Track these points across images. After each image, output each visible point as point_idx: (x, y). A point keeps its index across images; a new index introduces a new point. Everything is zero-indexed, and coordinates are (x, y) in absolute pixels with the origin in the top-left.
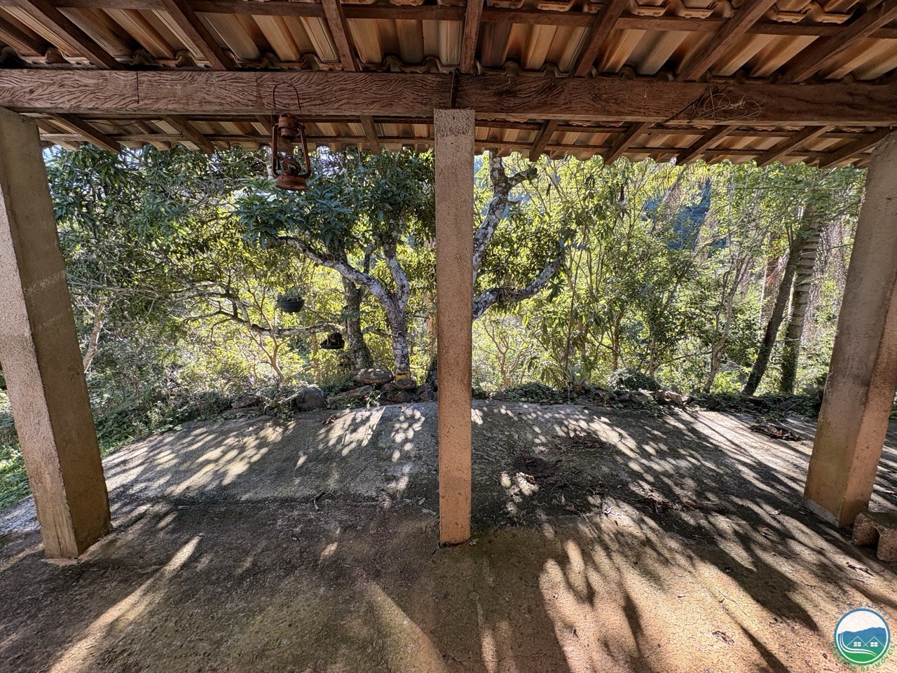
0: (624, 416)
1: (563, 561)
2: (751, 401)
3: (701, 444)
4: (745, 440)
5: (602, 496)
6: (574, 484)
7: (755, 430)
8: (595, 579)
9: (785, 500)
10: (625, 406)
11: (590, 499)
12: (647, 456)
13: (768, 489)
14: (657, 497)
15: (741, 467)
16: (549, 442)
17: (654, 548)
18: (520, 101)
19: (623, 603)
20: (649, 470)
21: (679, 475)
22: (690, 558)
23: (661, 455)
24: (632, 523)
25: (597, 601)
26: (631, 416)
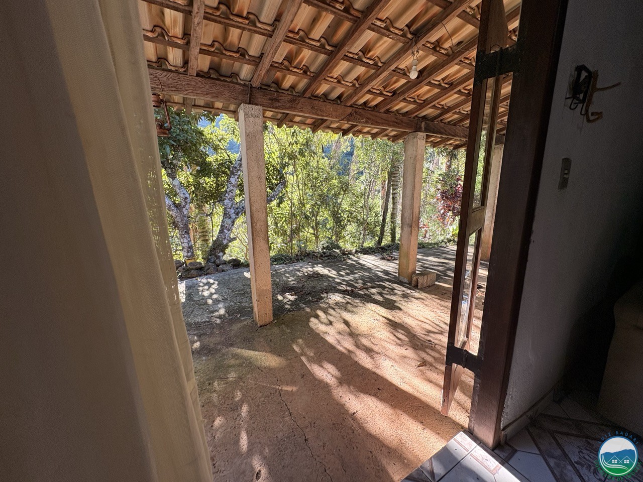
0: (329, 262)
1: (317, 317)
2: (380, 248)
3: (362, 268)
4: (379, 263)
5: (327, 293)
6: (313, 292)
7: (383, 259)
8: (331, 318)
9: (393, 279)
10: (328, 259)
11: (322, 295)
12: (342, 276)
13: (388, 277)
14: (349, 288)
15: (378, 273)
16: (296, 279)
17: (350, 304)
18: (281, 104)
19: (343, 321)
20: (344, 280)
21: (356, 280)
22: (363, 303)
23: (347, 274)
24: (341, 299)
25: (333, 324)
26: (332, 262)
